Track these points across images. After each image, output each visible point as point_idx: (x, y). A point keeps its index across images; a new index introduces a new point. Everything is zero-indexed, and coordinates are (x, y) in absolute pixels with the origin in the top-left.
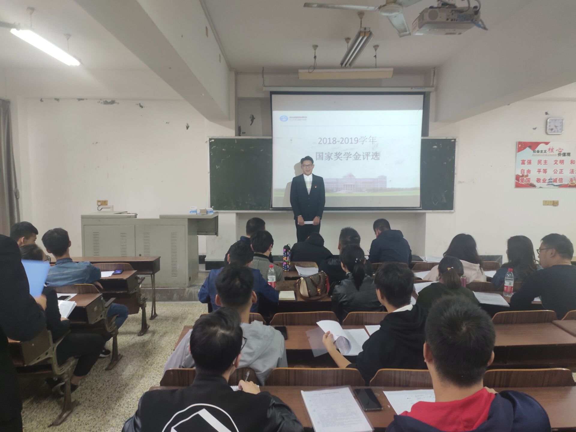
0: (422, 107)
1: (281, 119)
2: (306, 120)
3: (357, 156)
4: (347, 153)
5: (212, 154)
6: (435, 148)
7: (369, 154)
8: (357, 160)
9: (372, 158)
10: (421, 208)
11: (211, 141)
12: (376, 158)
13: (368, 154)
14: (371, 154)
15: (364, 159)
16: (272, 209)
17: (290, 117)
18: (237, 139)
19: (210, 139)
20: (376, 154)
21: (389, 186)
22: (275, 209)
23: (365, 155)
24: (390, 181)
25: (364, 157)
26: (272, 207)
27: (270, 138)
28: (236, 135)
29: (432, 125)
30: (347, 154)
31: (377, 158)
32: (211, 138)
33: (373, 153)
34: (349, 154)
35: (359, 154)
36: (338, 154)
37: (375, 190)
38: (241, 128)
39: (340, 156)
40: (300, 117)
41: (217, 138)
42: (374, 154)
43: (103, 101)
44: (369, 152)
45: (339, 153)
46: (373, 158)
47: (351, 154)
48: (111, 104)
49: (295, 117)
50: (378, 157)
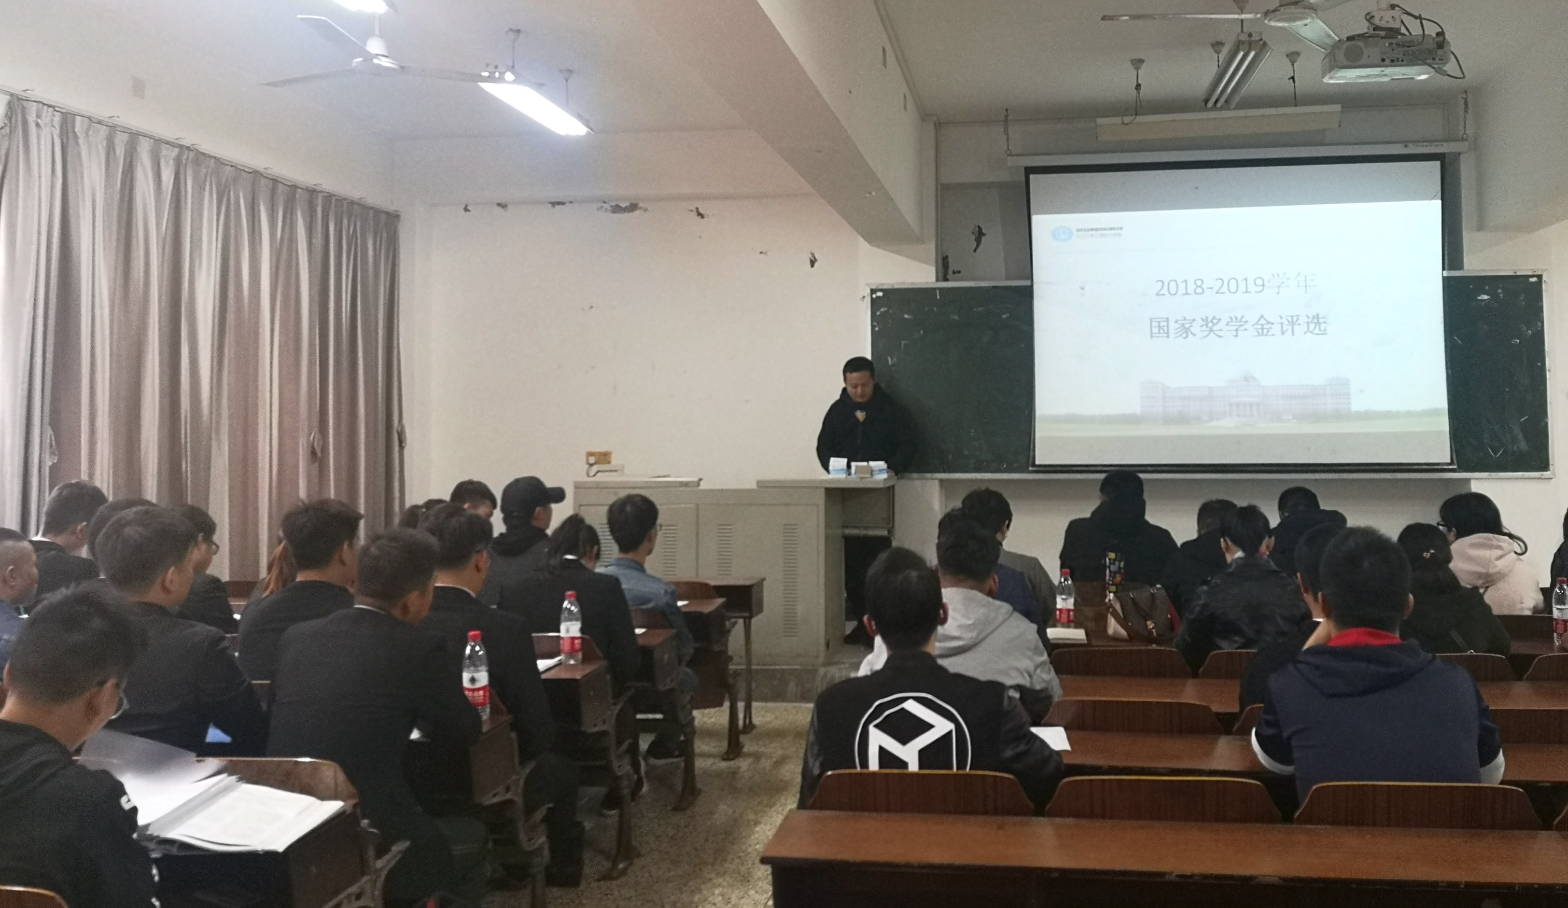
0: (1439, 195)
1: (1055, 235)
2: (1120, 235)
3: (1262, 325)
4: (1236, 318)
5: (877, 329)
6: (1484, 300)
7: (1298, 319)
8: (1263, 335)
9: (1306, 329)
10: (1455, 467)
11: (874, 296)
12: (1317, 331)
13: (1295, 319)
14: (1303, 320)
15: (1283, 333)
16: (1034, 469)
17: (1078, 230)
18: (941, 290)
19: (873, 291)
20: (1318, 318)
21: (1358, 405)
22: (1042, 469)
23: (1286, 322)
24: (1362, 391)
25: (1282, 328)
26: (1034, 465)
27: (1028, 283)
28: (937, 280)
29: (1469, 239)
30: (1234, 320)
31: (1320, 330)
32: (874, 287)
33: (1308, 317)
34: (1240, 321)
35: (1268, 320)
36: (1212, 321)
37: (1318, 417)
38: (950, 260)
39: (1214, 328)
40: (1105, 229)
41: (890, 287)
42: (1310, 320)
43: (611, 206)
44: (1298, 315)
45: (1214, 318)
46: (1308, 330)
47: (1246, 322)
48: (629, 211)
49: (1092, 230)
50: (1322, 329)
